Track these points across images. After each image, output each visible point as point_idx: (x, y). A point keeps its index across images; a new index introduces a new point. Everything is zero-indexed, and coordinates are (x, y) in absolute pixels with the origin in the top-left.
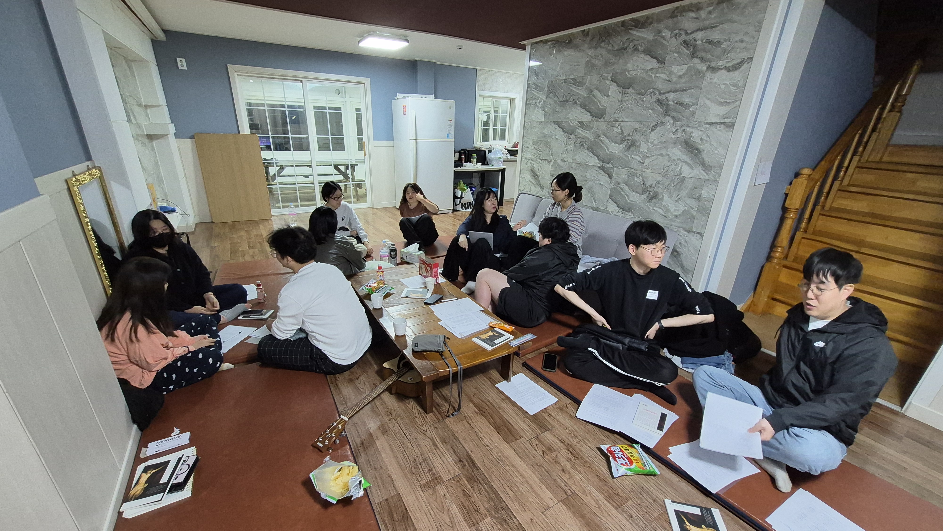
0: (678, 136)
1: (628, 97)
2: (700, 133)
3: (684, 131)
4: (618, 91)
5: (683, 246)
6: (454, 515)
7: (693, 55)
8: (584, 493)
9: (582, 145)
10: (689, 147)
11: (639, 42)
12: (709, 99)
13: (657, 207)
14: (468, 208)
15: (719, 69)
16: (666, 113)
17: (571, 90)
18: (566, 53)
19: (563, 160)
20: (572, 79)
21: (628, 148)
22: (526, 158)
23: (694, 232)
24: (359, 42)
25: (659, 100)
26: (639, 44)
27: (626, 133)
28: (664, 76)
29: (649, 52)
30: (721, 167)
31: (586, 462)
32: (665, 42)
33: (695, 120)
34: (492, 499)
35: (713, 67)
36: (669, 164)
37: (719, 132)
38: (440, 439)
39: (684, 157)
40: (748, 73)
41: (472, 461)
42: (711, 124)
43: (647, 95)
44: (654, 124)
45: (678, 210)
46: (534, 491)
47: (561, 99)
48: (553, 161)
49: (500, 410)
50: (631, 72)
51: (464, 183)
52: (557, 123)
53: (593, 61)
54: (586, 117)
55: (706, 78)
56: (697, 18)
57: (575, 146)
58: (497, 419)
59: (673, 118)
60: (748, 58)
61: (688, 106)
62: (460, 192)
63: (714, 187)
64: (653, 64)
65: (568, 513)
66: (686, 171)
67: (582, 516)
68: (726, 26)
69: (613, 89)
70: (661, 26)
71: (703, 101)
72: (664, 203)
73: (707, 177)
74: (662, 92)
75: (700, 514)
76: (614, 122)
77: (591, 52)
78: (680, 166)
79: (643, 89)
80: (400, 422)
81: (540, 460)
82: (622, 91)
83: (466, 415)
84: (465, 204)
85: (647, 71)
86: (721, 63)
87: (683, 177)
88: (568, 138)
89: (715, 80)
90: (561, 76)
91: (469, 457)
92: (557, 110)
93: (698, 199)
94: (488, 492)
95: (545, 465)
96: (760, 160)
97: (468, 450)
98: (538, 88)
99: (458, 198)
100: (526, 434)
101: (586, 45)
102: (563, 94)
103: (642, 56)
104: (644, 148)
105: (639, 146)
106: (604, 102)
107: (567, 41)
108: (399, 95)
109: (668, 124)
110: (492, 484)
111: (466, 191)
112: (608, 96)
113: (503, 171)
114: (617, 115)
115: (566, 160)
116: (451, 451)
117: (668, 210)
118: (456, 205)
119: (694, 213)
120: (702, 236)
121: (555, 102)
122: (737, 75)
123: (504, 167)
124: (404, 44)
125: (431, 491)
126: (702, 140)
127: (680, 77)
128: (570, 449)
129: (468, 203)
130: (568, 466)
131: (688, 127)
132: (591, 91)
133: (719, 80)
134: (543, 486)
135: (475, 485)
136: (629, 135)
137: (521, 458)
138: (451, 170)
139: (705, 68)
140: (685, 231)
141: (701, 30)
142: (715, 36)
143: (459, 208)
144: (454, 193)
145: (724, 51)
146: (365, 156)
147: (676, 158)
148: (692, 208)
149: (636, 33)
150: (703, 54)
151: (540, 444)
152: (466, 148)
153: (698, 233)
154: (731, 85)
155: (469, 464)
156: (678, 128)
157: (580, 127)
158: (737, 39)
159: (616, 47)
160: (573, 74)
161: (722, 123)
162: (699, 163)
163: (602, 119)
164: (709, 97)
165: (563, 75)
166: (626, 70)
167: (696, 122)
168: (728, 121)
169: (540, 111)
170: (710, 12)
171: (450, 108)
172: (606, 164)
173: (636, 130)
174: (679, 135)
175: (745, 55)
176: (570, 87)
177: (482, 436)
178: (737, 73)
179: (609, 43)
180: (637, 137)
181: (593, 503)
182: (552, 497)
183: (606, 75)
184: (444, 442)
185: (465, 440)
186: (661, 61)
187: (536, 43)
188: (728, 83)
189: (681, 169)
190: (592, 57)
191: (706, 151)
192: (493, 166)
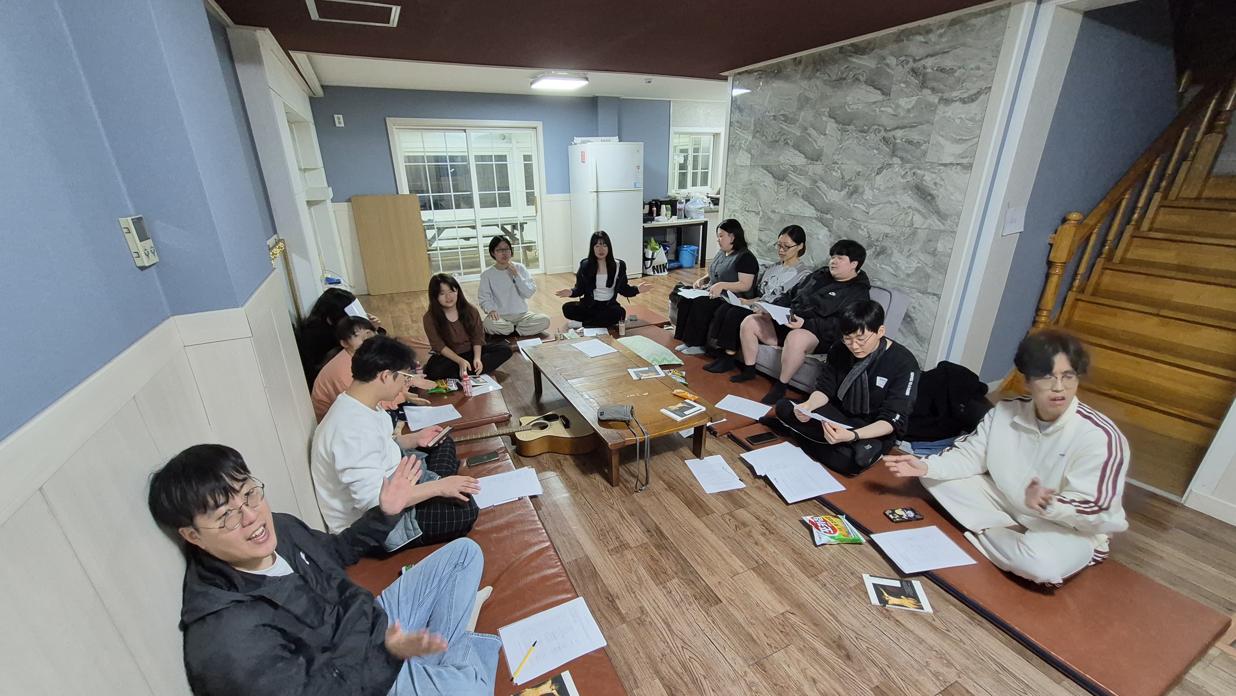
0: (907, 180)
2: (933, 175)
3: (914, 173)
5: (917, 310)
6: (642, 576)
7: (923, 85)
8: (777, 563)
9: (796, 193)
10: (920, 192)
11: (860, 71)
12: (942, 136)
13: (885, 265)
14: (661, 272)
16: (893, 154)
17: (782, 128)
18: (774, 85)
19: (773, 212)
20: (783, 115)
21: (851, 194)
22: (729, 210)
23: (929, 293)
24: (531, 84)
25: (884, 138)
26: (860, 74)
27: (847, 178)
28: (890, 110)
29: (872, 83)
30: (959, 216)
31: (782, 537)
32: (889, 70)
33: (927, 160)
34: (680, 564)
35: (946, 99)
36: (898, 213)
37: (955, 175)
38: (628, 512)
39: (916, 205)
40: (986, 105)
41: (661, 533)
42: (945, 165)
43: (871, 132)
44: (880, 166)
45: (910, 267)
46: (724, 560)
47: (770, 139)
48: (761, 213)
49: (691, 488)
50: (851, 107)
51: (656, 241)
52: (766, 168)
53: (807, 94)
54: (800, 160)
55: (938, 111)
56: (926, 43)
57: (787, 194)
58: (688, 496)
59: (902, 158)
60: (986, 88)
61: (918, 144)
62: (651, 252)
63: (951, 239)
64: (877, 96)
65: (757, 579)
66: (918, 220)
67: (772, 582)
68: (959, 51)
69: (831, 126)
70: (885, 52)
71: (935, 138)
72: (893, 260)
73: (942, 227)
74: (888, 129)
75: (900, 586)
76: (833, 165)
77: (804, 84)
78: (911, 214)
79: (866, 126)
80: (587, 496)
81: (731, 532)
83: (655, 491)
84: (657, 266)
85: (869, 104)
87: (915, 228)
88: (779, 185)
89: (949, 114)
90: (769, 112)
91: (658, 528)
92: (766, 152)
93: (933, 254)
94: (676, 558)
95: (737, 538)
96: (1007, 205)
97: (656, 521)
98: (742, 126)
99: (648, 259)
100: (718, 510)
101: (799, 76)
102: (772, 134)
103: (864, 86)
104: (868, 194)
105: (862, 193)
106: (821, 142)
107: (776, 71)
108: (577, 140)
109: (896, 166)
110: (681, 551)
111: (658, 251)
112: (825, 135)
113: (705, 224)
114: (836, 157)
115: (777, 211)
116: (639, 522)
117: (897, 268)
118: (646, 268)
119: (929, 271)
120: (939, 298)
121: (763, 142)
122: (973, 107)
123: (706, 219)
124: (584, 83)
125: (619, 555)
126: (935, 184)
127: (909, 111)
128: (766, 525)
129: (660, 265)
130: (762, 539)
131: (919, 169)
132: (806, 129)
133: (953, 114)
134: (733, 556)
135: (663, 552)
136: (850, 180)
137: (712, 531)
138: (639, 226)
139: (936, 101)
140: (920, 292)
141: (932, 56)
142: (948, 62)
143: (650, 271)
144: (644, 254)
145: (959, 81)
146: (536, 213)
147: (906, 206)
148: (926, 265)
149: (855, 60)
150: (935, 84)
151: (732, 520)
152: (658, 198)
153: (934, 294)
154: (967, 119)
155: (657, 534)
156: (908, 170)
157: (793, 171)
158: (973, 66)
159: (834, 78)
161: (958, 164)
162: (933, 211)
163: (819, 162)
164: (942, 133)
165: (772, 111)
167: (929, 162)
168: (965, 161)
169: (745, 153)
170: (941, 36)
171: (638, 152)
172: (825, 215)
173: (858, 174)
174: (909, 178)
175: (983, 84)
176: (781, 125)
177: (671, 510)
178: (973, 105)
180: (860, 182)
181: (785, 572)
182: (742, 565)
184: (632, 514)
185: (653, 513)
186: (886, 93)
187: (740, 74)
188: (963, 116)
189: (912, 218)
190: (805, 89)
191: (941, 197)
192: (692, 218)
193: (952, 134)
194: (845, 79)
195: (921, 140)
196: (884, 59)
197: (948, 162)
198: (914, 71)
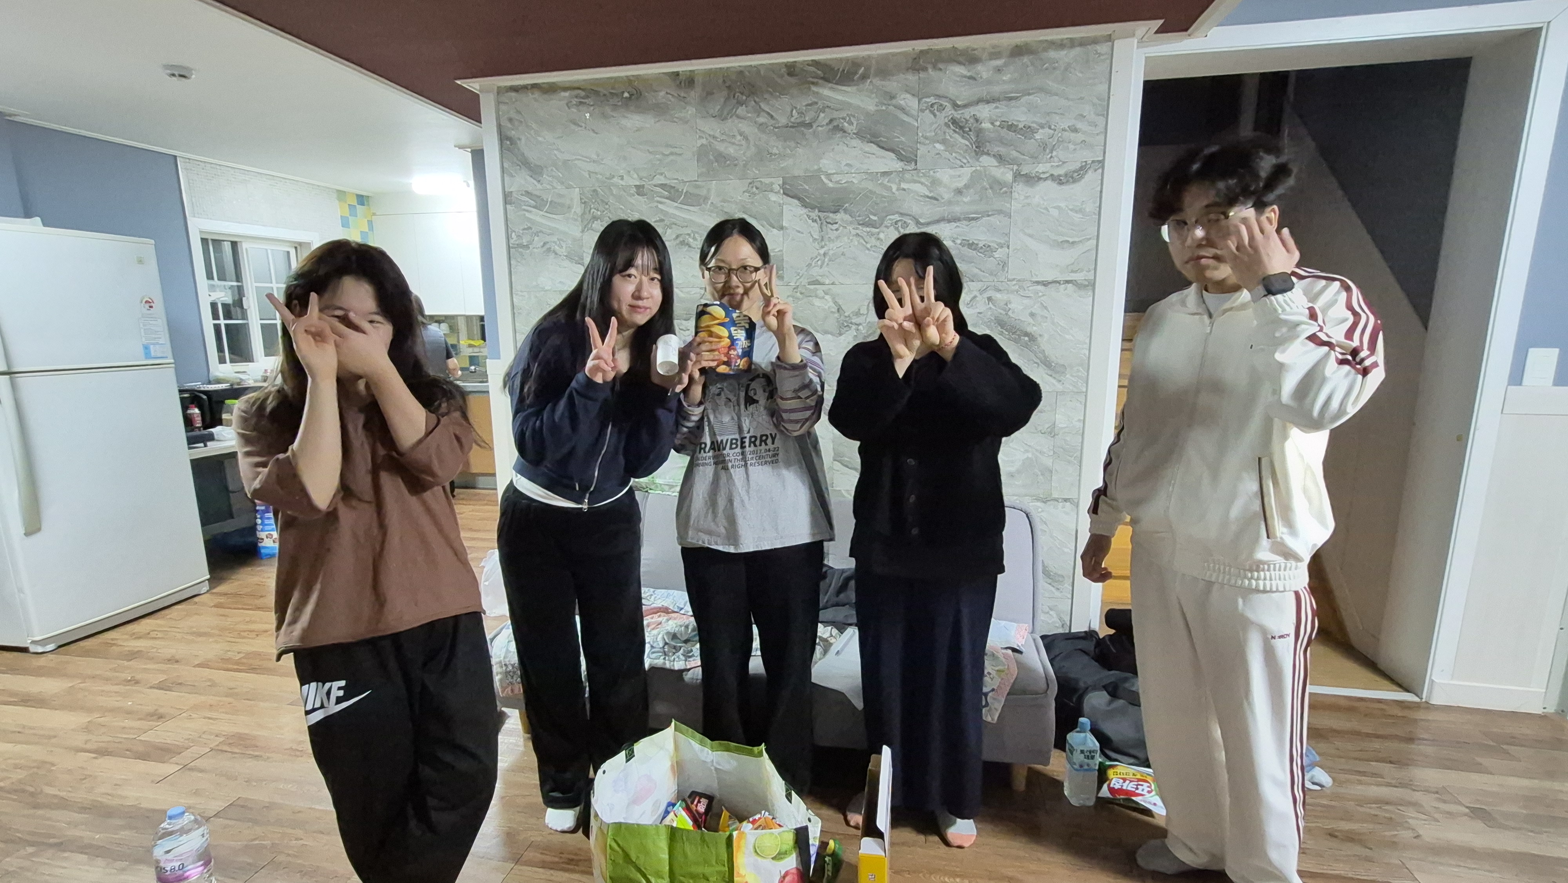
1: (837, 230)
4: (809, 217)
15: (1040, 179)
32: (906, 118)
35: (1026, 175)
42: (1045, 284)
56: (971, 78)
82: (819, 216)
85: (873, 176)
86: (1041, 168)
103: (856, 142)
107: (626, 95)
122: (1077, 191)
139: (1009, 177)
142: (1020, 115)
150: (1002, 150)
159: (783, 121)
160: (661, 174)
161: (1067, 282)
166: (819, 170)
170: (999, 70)
179: (759, 111)
183: (767, 181)
186: (908, 157)
193: (1048, 233)
194: (810, 125)
195: (993, 242)
196: (892, 97)
197: (1050, 279)
198: (956, 124)
